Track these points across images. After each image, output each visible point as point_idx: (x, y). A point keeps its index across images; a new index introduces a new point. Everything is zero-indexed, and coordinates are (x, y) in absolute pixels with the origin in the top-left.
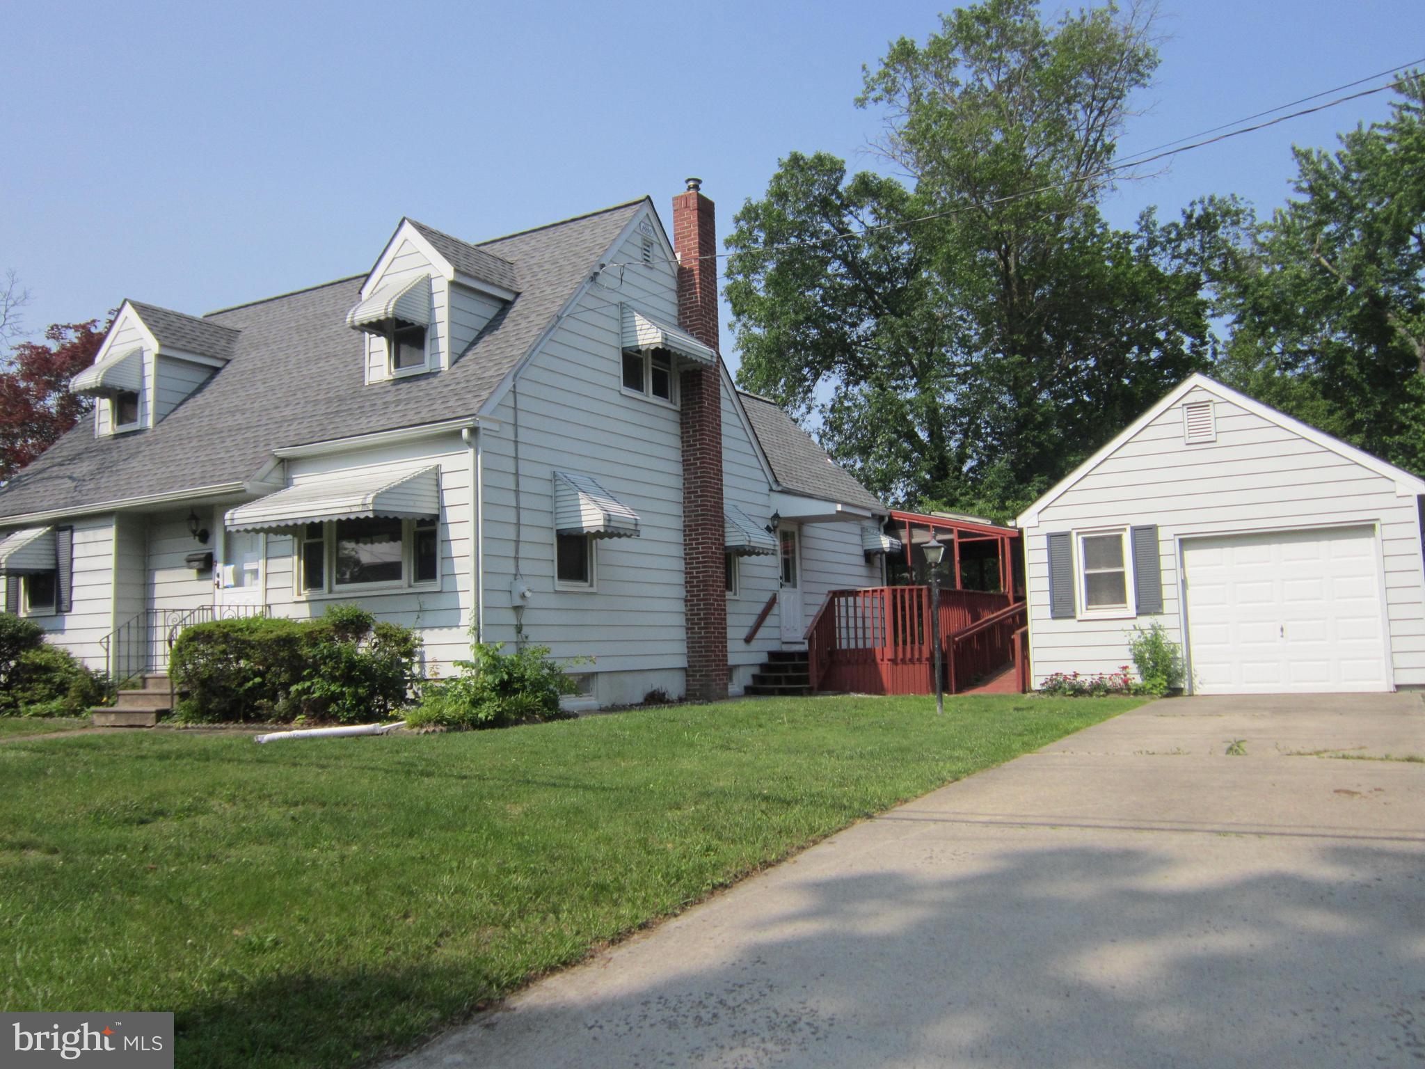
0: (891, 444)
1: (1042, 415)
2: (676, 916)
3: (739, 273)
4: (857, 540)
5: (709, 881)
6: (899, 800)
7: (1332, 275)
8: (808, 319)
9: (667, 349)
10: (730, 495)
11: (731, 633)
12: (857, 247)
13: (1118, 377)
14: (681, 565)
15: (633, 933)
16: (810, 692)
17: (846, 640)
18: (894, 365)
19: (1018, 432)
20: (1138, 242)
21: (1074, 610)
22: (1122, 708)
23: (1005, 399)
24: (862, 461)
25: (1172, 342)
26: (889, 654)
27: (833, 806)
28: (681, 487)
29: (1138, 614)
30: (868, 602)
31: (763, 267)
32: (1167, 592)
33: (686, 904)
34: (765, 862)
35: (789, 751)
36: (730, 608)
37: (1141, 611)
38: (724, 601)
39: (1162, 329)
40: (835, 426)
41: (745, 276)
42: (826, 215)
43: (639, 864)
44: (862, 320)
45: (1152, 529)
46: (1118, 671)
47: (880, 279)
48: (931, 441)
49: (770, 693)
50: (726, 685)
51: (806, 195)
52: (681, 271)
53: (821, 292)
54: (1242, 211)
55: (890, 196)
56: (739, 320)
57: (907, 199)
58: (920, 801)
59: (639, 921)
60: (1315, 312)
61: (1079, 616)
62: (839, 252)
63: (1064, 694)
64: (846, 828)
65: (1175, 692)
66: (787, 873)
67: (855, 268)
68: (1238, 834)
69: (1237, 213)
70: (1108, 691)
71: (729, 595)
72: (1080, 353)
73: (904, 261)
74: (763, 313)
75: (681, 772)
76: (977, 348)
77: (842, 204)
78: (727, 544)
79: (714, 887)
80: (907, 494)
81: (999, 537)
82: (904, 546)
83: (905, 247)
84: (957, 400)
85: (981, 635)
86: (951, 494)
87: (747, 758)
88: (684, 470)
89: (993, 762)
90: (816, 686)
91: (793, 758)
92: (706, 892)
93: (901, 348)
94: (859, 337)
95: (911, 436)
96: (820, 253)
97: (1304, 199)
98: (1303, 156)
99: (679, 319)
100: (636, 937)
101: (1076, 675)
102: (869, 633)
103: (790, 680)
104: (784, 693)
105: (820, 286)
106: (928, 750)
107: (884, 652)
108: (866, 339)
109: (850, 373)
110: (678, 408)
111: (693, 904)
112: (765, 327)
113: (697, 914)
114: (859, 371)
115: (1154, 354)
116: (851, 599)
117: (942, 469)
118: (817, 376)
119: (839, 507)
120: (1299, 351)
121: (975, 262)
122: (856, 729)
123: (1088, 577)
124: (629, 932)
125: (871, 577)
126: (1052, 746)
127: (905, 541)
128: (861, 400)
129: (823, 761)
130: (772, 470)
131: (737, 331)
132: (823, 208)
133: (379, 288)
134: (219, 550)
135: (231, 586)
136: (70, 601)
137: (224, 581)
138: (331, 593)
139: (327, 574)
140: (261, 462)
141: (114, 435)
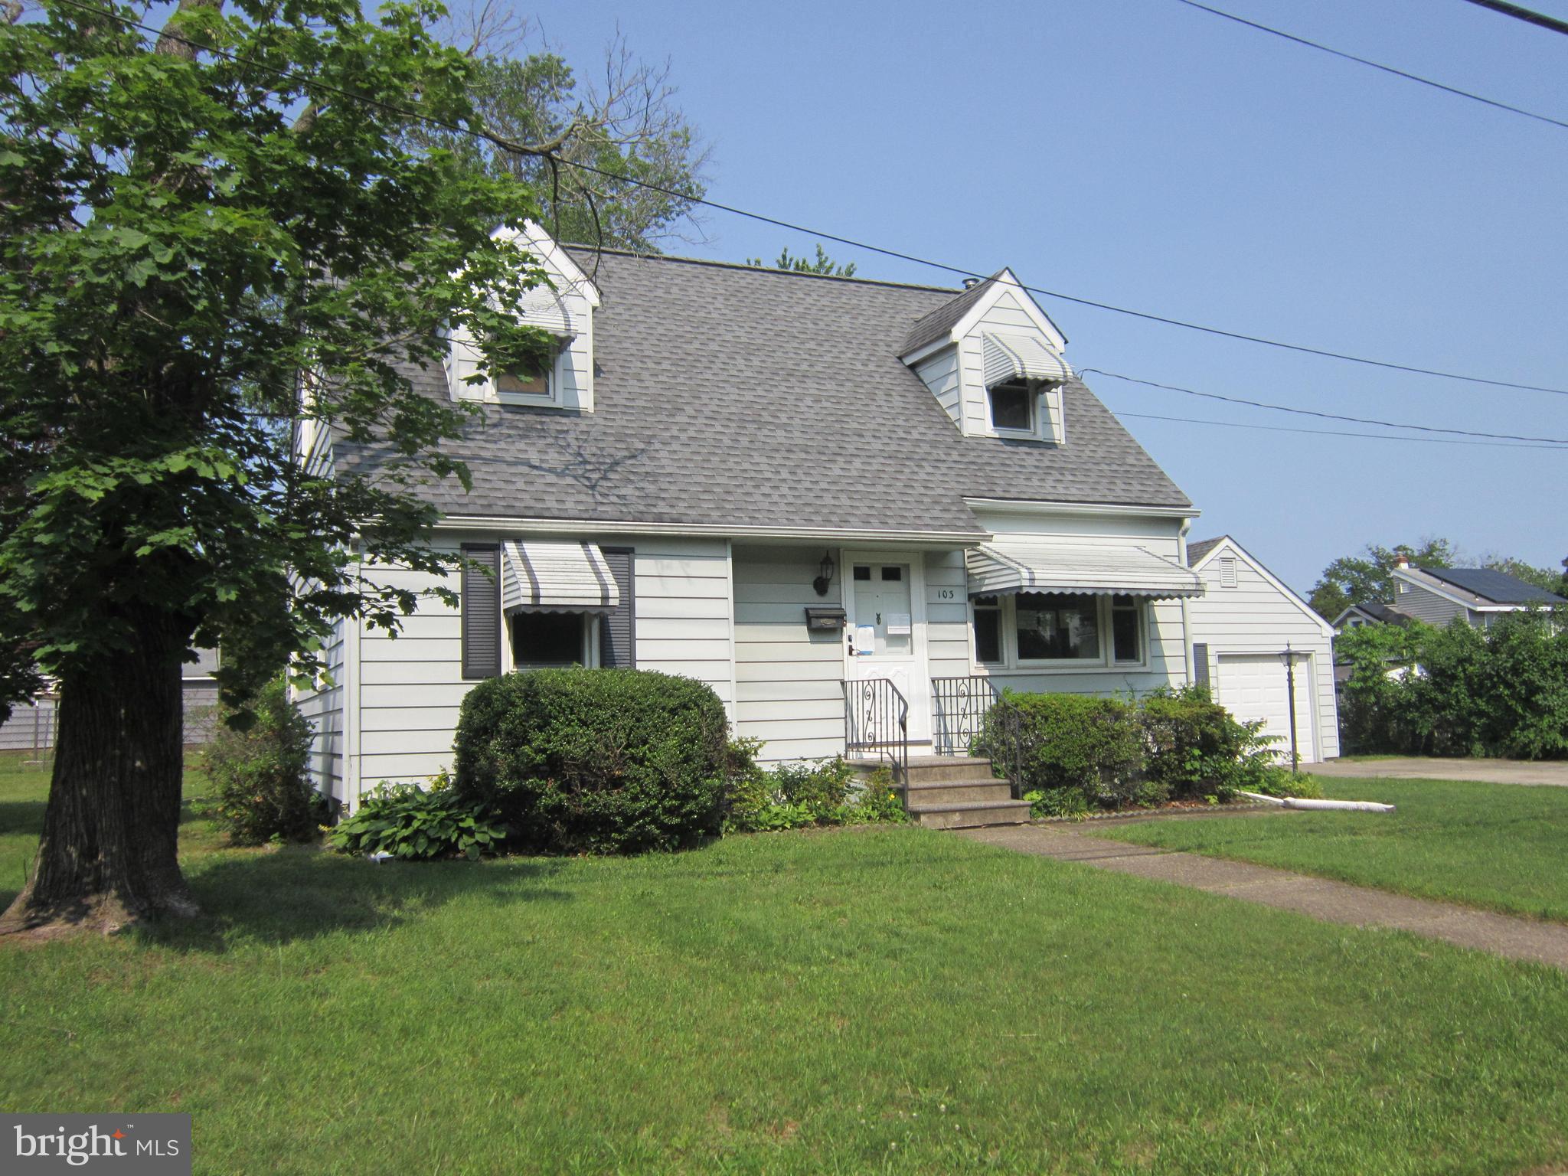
133: (976, 332)
134: (849, 606)
135: (869, 653)
136: (633, 660)
137: (858, 646)
138: (1018, 668)
139: (1009, 647)
140: (962, 511)
141: (502, 405)
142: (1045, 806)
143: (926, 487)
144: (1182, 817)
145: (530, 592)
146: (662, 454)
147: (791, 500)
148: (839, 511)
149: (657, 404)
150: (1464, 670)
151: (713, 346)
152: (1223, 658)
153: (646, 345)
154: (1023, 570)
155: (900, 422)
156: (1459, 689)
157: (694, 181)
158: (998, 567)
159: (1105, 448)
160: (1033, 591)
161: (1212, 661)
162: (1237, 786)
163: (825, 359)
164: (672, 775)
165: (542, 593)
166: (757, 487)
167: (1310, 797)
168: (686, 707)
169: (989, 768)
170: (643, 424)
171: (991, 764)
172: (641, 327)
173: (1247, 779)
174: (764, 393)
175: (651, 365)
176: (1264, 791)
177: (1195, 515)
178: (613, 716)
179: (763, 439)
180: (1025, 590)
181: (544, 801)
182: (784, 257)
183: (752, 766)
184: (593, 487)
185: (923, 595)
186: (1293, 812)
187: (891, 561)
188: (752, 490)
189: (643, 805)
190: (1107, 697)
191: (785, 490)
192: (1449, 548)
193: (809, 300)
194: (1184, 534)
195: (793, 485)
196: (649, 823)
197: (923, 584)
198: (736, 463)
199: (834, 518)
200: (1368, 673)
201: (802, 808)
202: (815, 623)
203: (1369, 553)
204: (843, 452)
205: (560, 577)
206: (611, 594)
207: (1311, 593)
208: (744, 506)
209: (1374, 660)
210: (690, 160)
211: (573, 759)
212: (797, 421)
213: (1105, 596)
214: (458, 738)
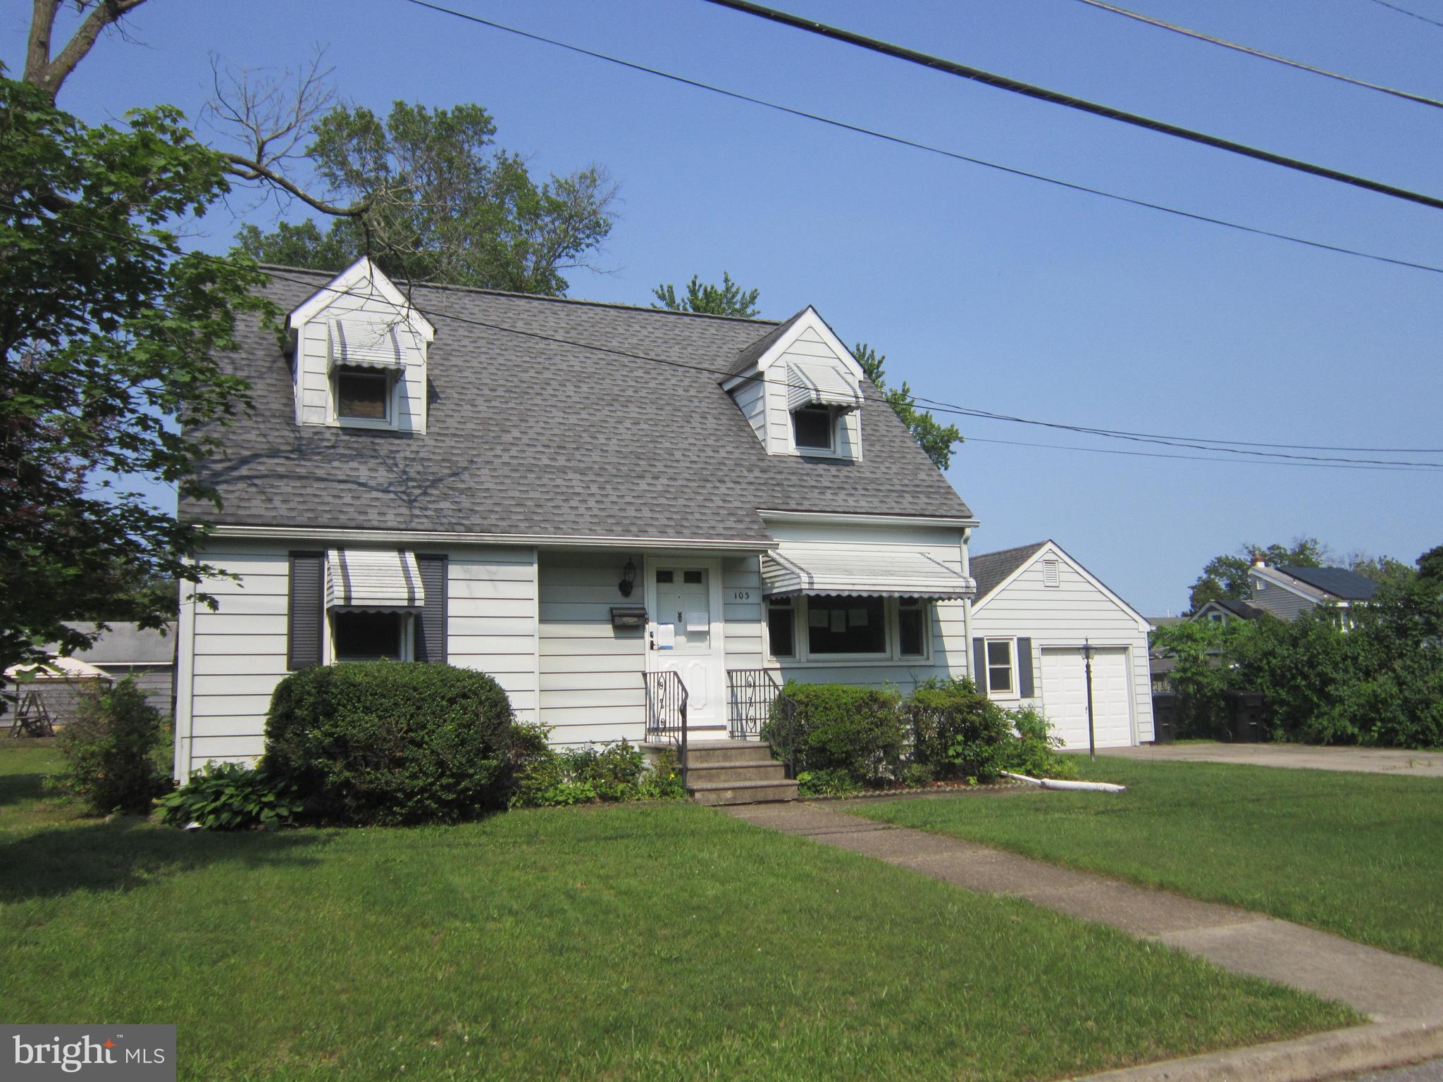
32: (1036, 683)
37: (1022, 695)
45: (1028, 640)
123: (991, 670)
133: (781, 363)
134: (651, 606)
135: (670, 648)
136: (444, 654)
137: (659, 641)
138: (808, 661)
139: (801, 643)
140: (754, 522)
141: (342, 429)
142: (814, 785)
143: (724, 501)
144: (942, 796)
145: (342, 594)
146: (483, 471)
147: (596, 512)
148: (639, 522)
149: (486, 427)
150: (1269, 663)
151: (547, 375)
152: (1046, 650)
153: (485, 374)
154: (803, 575)
155: (710, 442)
156: (1262, 680)
157: (602, 216)
158: (783, 572)
159: (899, 465)
160: (812, 593)
161: (1035, 653)
162: (1005, 768)
163: (651, 385)
164: (447, 756)
165: (354, 595)
166: (566, 500)
167: (1066, 779)
168: (465, 696)
169: (768, 751)
170: (470, 445)
171: (770, 747)
172: (483, 358)
173: (1016, 761)
174: (587, 417)
175: (486, 392)
176: (1029, 773)
177: (976, 525)
178: (395, 704)
179: (579, 457)
180: (804, 592)
181: (332, 778)
182: (694, 283)
183: (545, 748)
184: (411, 502)
185: (721, 596)
186: (1045, 791)
187: (693, 566)
188: (561, 503)
189: (421, 783)
190: (874, 688)
191: (591, 503)
192: (1319, 548)
193: (645, 332)
194: (966, 541)
195: (600, 498)
196: (427, 799)
197: (720, 585)
198: (550, 479)
199: (634, 529)
200: (1188, 665)
201: (587, 786)
202: (618, 621)
203: (1245, 551)
204: (653, 469)
205: (373, 581)
206: (417, 596)
207: (1193, 588)
208: (552, 517)
209: (1193, 652)
210: (598, 197)
211: (357, 741)
212: (614, 441)
213: (890, 598)
214: (268, 723)
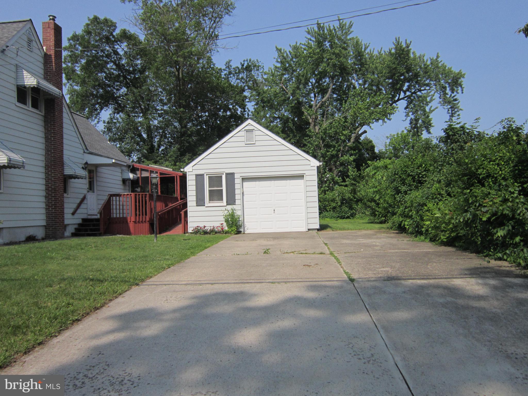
0: (132, 138)
1: (190, 132)
2: (56, 336)
3: (69, 62)
4: (120, 174)
5: (71, 319)
6: (149, 277)
7: (286, 92)
8: (99, 85)
9: (39, 87)
10: (66, 153)
11: (66, 211)
12: (121, 58)
13: (216, 120)
14: (44, 182)
15: (35, 347)
16: (100, 235)
17: (116, 214)
18: (134, 108)
19: (181, 137)
20: (226, 72)
21: (204, 203)
22: (222, 239)
23: (176, 124)
24: (120, 144)
25: (234, 110)
26: (133, 219)
27: (122, 281)
28: (44, 148)
29: (227, 205)
30: (125, 199)
31: (80, 61)
32: (237, 197)
33: (61, 330)
34: (95, 308)
35: (97, 259)
36: (66, 200)
37: (228, 204)
38: (63, 197)
39: (231, 105)
40: (109, 129)
41: (72, 64)
42: (108, 43)
43: (35, 314)
44: (121, 88)
45: (233, 174)
46: (220, 225)
47: (130, 73)
48: (148, 138)
49: (83, 235)
50: (64, 232)
51: (99, 34)
52: (46, 55)
53: (105, 75)
54: (260, 66)
55: (135, 40)
56: (68, 82)
57: (141, 43)
58: (156, 277)
59: (38, 341)
60: (280, 105)
61: (206, 205)
62: (113, 60)
63: (200, 234)
64: (128, 290)
65: (239, 232)
66: (107, 311)
67: (119, 67)
68: (279, 282)
69: (259, 66)
70: (216, 233)
71: (65, 195)
72: (203, 110)
73: (139, 67)
74: (80, 81)
75: (49, 270)
76: (166, 104)
77: (115, 40)
78: (65, 174)
79: (74, 321)
80: (138, 158)
81: (175, 176)
82: (138, 178)
83: (139, 62)
84: (158, 123)
85: (168, 212)
86: (155, 159)
87: (79, 263)
88: (46, 141)
89: (181, 260)
90: (103, 232)
91: (100, 262)
92: (69, 324)
93: (137, 101)
94: (120, 95)
95: (140, 136)
96: (105, 59)
97: (279, 65)
98: (279, 50)
99: (44, 76)
100: (37, 349)
101: (205, 227)
102: (125, 211)
103: (91, 230)
104: (89, 235)
105: (105, 72)
106: (155, 256)
107: (131, 218)
108: (123, 96)
109: (115, 109)
110: (43, 114)
111: (63, 330)
112: (80, 86)
113: (67, 334)
114: (119, 109)
115: (228, 113)
116: (118, 198)
117: (152, 149)
118: (101, 109)
119: (114, 161)
120: (275, 117)
121: (166, 71)
122: (125, 249)
123: (209, 190)
124: (33, 347)
125: (125, 189)
126: (201, 253)
127: (139, 175)
128: (120, 120)
129: (113, 262)
130: (85, 144)
131: (67, 87)
132: (107, 41)
161: (237, 181)
